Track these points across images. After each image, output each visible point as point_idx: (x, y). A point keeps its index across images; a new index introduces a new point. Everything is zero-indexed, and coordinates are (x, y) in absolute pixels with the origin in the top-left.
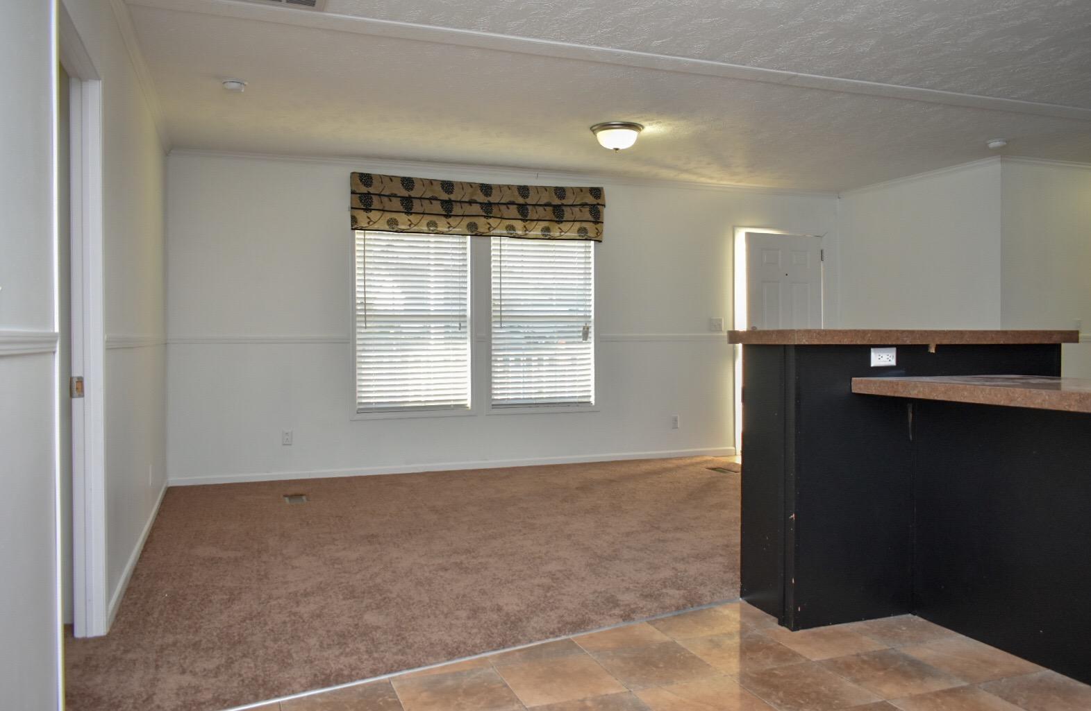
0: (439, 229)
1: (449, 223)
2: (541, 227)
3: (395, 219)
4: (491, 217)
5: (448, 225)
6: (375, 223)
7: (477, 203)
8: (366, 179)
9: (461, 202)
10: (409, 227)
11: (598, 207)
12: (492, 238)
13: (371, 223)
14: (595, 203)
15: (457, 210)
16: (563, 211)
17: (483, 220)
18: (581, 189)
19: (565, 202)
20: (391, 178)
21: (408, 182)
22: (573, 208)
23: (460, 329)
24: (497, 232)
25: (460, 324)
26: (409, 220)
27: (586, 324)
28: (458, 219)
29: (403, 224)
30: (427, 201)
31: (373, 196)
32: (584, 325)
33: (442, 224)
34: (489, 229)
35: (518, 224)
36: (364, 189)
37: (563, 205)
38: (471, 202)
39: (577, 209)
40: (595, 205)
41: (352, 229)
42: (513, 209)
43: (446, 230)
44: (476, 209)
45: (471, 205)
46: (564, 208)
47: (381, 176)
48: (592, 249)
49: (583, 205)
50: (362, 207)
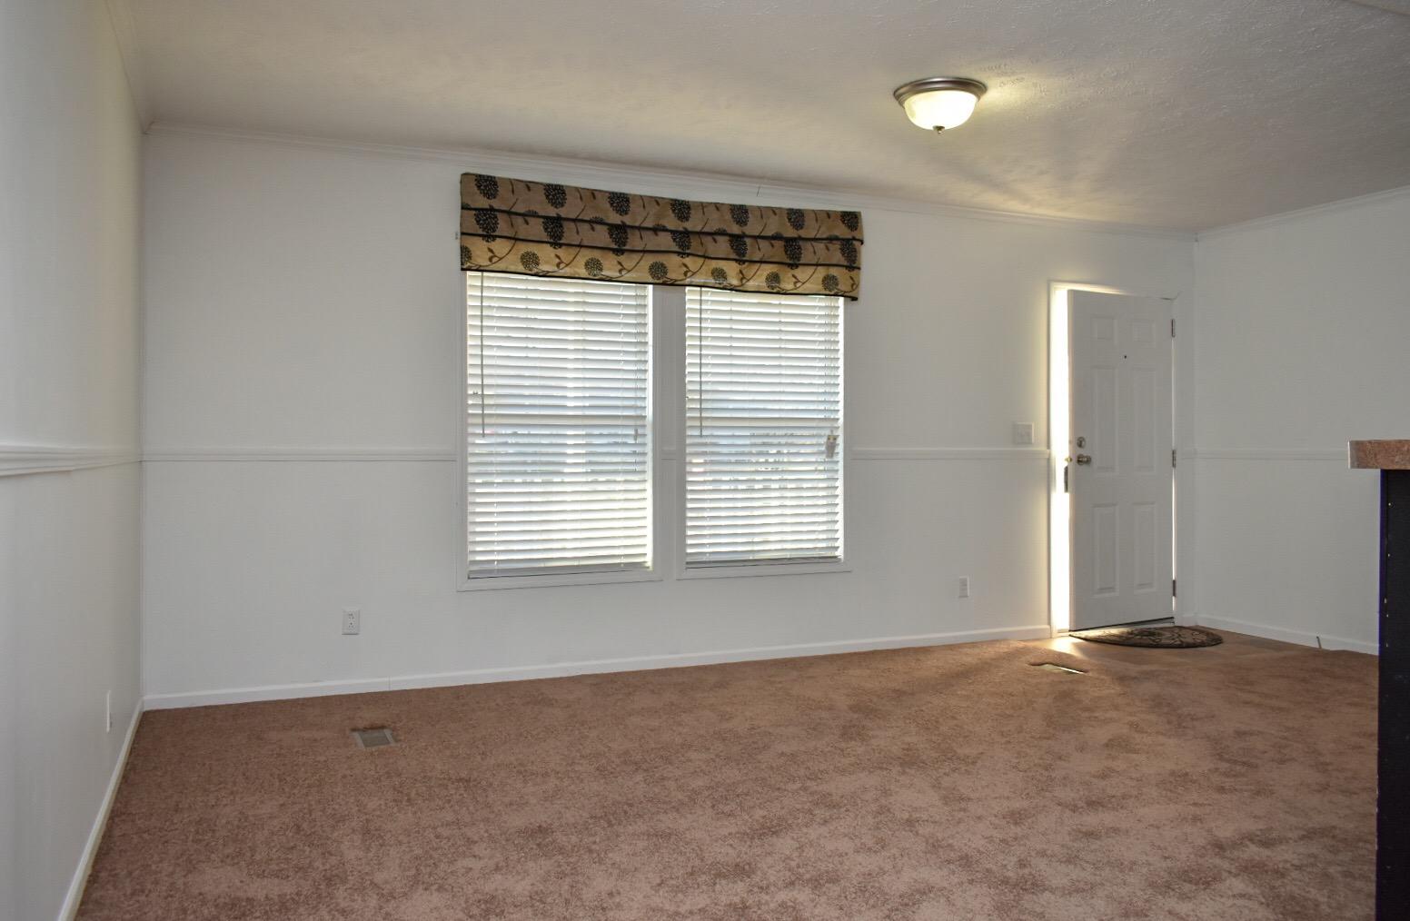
0: (606, 273)
1: (620, 263)
2: (765, 274)
3: (534, 254)
4: (688, 255)
5: (620, 267)
6: (501, 259)
7: (667, 230)
8: (487, 185)
9: (640, 228)
10: (556, 269)
11: (854, 242)
12: (687, 288)
13: (495, 260)
14: (850, 237)
15: (634, 241)
16: (800, 248)
17: (676, 259)
18: (828, 214)
19: (803, 233)
20: (528, 186)
21: (555, 193)
22: (814, 244)
23: (636, 439)
24: (696, 280)
25: (636, 431)
26: (558, 257)
27: (832, 431)
28: (636, 257)
29: (547, 262)
30: (587, 226)
32: (830, 434)
33: (610, 265)
34: (685, 274)
35: (731, 269)
36: (483, 202)
37: (800, 238)
38: (657, 230)
39: (821, 246)
40: (848, 240)
41: (462, 269)
42: (723, 243)
43: (616, 274)
44: (665, 241)
45: (657, 235)
46: (802, 243)
47: (511, 182)
48: (841, 312)
49: (831, 239)
50: (480, 232)
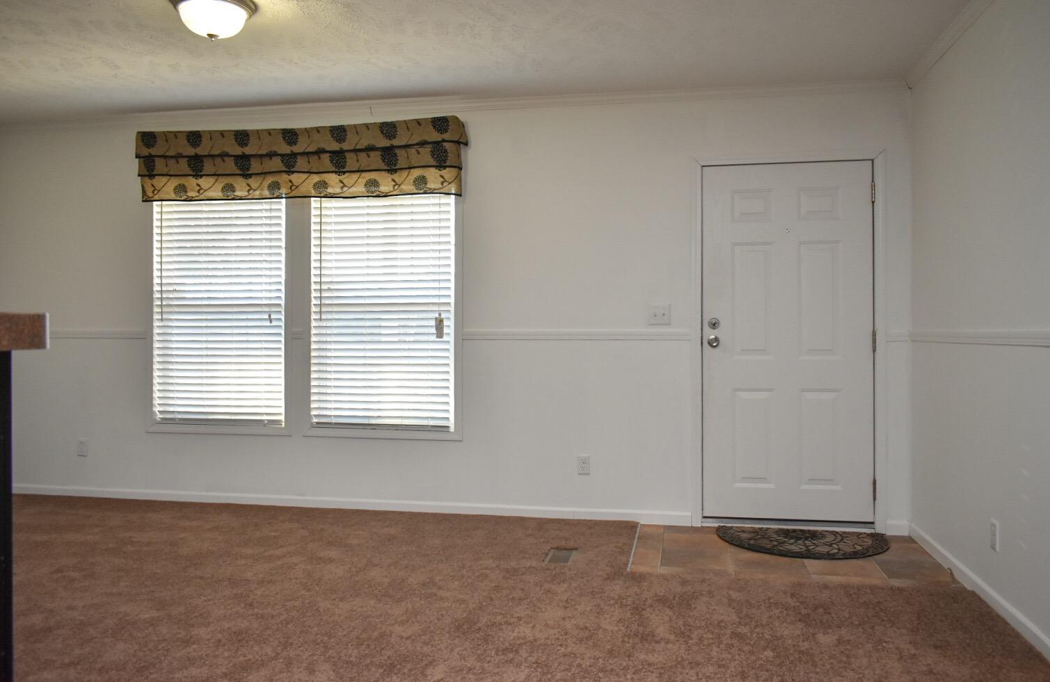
0: (238, 193)
1: (248, 185)
4: (293, 172)
6: (159, 191)
7: (278, 155)
8: (147, 139)
9: (261, 156)
10: (198, 194)
11: (444, 144)
12: (312, 199)
14: (440, 139)
15: (255, 166)
16: (396, 155)
18: (418, 122)
19: (395, 142)
22: (408, 150)
23: (271, 322)
25: (270, 316)
27: (440, 314)
29: (192, 190)
31: (156, 159)
32: (437, 315)
35: (332, 179)
36: (146, 152)
38: (271, 155)
39: (413, 151)
40: (437, 143)
41: (143, 201)
44: (276, 163)
45: (271, 159)
46: (398, 151)
47: (164, 133)
49: (423, 144)
